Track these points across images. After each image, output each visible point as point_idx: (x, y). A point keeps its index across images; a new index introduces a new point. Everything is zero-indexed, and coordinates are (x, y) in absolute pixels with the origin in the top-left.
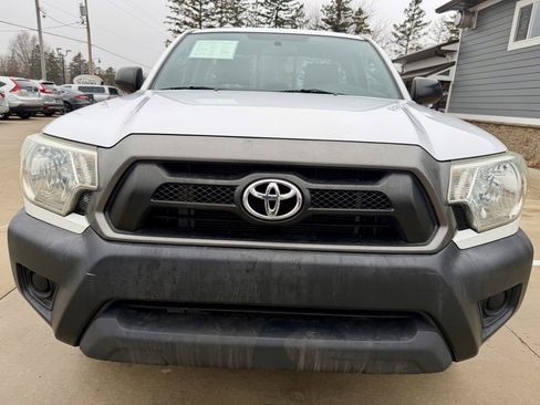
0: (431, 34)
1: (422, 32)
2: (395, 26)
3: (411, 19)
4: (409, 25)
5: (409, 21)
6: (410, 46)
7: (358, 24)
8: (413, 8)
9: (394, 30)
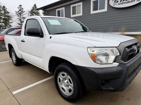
0: (26, 14)
1: (24, 14)
2: (16, 12)
3: (20, 10)
4: (20, 12)
5: (20, 11)
6: (22, 17)
7: (4, 10)
8: (20, 7)
9: (16, 13)
